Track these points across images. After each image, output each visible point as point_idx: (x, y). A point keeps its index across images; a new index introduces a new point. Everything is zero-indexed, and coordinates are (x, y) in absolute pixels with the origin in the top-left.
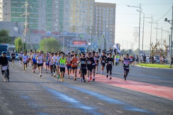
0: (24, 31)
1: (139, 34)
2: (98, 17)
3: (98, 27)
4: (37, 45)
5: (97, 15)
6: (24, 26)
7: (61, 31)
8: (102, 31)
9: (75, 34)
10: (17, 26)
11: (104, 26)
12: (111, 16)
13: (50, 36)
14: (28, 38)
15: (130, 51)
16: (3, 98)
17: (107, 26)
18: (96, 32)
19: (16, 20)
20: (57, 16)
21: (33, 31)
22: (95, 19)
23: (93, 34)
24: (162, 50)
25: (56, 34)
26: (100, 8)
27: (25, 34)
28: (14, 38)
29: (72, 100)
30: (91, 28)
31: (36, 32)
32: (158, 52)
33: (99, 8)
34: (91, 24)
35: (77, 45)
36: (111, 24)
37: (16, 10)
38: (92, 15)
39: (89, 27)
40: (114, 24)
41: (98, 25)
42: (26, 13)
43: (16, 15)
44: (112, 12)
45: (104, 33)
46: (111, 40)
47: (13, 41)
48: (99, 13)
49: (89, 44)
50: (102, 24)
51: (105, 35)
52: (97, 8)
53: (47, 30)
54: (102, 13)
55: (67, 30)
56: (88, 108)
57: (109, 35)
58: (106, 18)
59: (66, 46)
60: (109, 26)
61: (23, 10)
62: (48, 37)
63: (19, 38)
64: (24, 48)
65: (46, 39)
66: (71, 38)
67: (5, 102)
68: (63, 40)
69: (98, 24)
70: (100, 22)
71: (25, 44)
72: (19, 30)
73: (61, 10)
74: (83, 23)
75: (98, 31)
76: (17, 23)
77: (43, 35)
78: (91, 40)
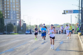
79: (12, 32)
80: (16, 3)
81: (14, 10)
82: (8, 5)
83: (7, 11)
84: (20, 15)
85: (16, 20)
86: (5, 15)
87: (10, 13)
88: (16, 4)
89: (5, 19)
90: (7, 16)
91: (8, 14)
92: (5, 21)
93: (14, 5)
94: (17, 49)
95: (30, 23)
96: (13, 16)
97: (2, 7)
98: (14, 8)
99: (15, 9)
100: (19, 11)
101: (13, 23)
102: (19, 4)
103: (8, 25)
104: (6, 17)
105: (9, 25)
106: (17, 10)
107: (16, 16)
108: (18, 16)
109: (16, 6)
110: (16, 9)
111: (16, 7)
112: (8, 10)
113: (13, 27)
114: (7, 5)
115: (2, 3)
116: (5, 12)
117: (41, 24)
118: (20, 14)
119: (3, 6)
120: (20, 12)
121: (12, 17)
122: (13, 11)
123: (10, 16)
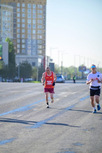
2: (21, 18)
3: (21, 33)
5: (18, 15)
11: (29, 32)
12: (40, 17)
17: (34, 32)
26: (23, 5)
33: (21, 5)
36: (40, 29)
40: (45, 29)
41: (21, 31)
44: (41, 12)
45: (30, 42)
50: (26, 29)
54: (26, 13)
57: (37, 44)
58: (32, 19)
60: (37, 31)
79: (29, 79)
80: (38, 25)
81: (34, 38)
82: (23, 28)
83: (21, 39)
84: (43, 47)
85: (36, 57)
86: (16, 47)
87: (25, 43)
88: (38, 27)
89: (18, 54)
90: (21, 49)
91: (23, 46)
92: (17, 58)
93: (34, 29)
94: (34, 107)
95: (62, 62)
96: (32, 49)
97: (12, 33)
98: (34, 34)
99: (35, 36)
100: (43, 41)
101: (30, 62)
102: (43, 27)
103: (22, 66)
104: (18, 52)
105: (24, 66)
106: (38, 38)
107: (37, 49)
108: (40, 49)
109: (38, 30)
110: (38, 36)
111: (38, 32)
112: (23, 39)
113: (31, 69)
114: (21, 28)
115: (12, 25)
116: (18, 41)
117: (82, 65)
118: (45, 46)
119: (15, 31)
120: (45, 41)
121: (30, 51)
122: (32, 40)
123: (26, 49)
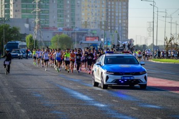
0: (34, 28)
1: (153, 28)
2: (111, 12)
3: (111, 23)
4: (48, 41)
5: (109, 10)
6: (35, 23)
7: (72, 27)
8: (115, 27)
9: (87, 30)
10: (27, 23)
11: (116, 21)
12: (124, 10)
13: (62, 33)
14: (39, 35)
15: (144, 46)
16: (15, 96)
17: (120, 21)
18: (109, 28)
19: (27, 17)
20: (68, 12)
21: (44, 28)
22: (107, 14)
23: (106, 29)
24: (177, 45)
25: (68, 30)
26: (113, 3)
27: (36, 31)
28: (25, 35)
29: (85, 97)
30: (103, 23)
31: (47, 28)
32: (172, 47)
33: (111, 3)
34: (104, 19)
35: (89, 41)
36: (124, 19)
37: (26, 6)
38: (104, 10)
39: (101, 22)
40: (127, 19)
41: (111, 21)
42: (37, 9)
43: (27, 11)
44: (125, 7)
45: (117, 29)
46: (124, 36)
47: (24, 38)
48: (111, 8)
49: (102, 40)
50: (115, 19)
51: (118, 30)
52: (109, 3)
53: (59, 27)
54: (115, 8)
55: (79, 26)
56: (102, 105)
57: (122, 30)
58: (119, 13)
59: (78, 42)
60: (122, 21)
61: (34, 6)
62: (60, 33)
63: (30, 35)
64: (36, 45)
65: (57, 36)
66: (83, 34)
67: (17, 100)
68: (75, 37)
69: (111, 19)
70: (113, 17)
71: (36, 41)
72: (30, 27)
73: (72, 6)
74: (96, 18)
75: (111, 27)
76: (28, 19)
77: (55, 31)
78: (104, 36)
